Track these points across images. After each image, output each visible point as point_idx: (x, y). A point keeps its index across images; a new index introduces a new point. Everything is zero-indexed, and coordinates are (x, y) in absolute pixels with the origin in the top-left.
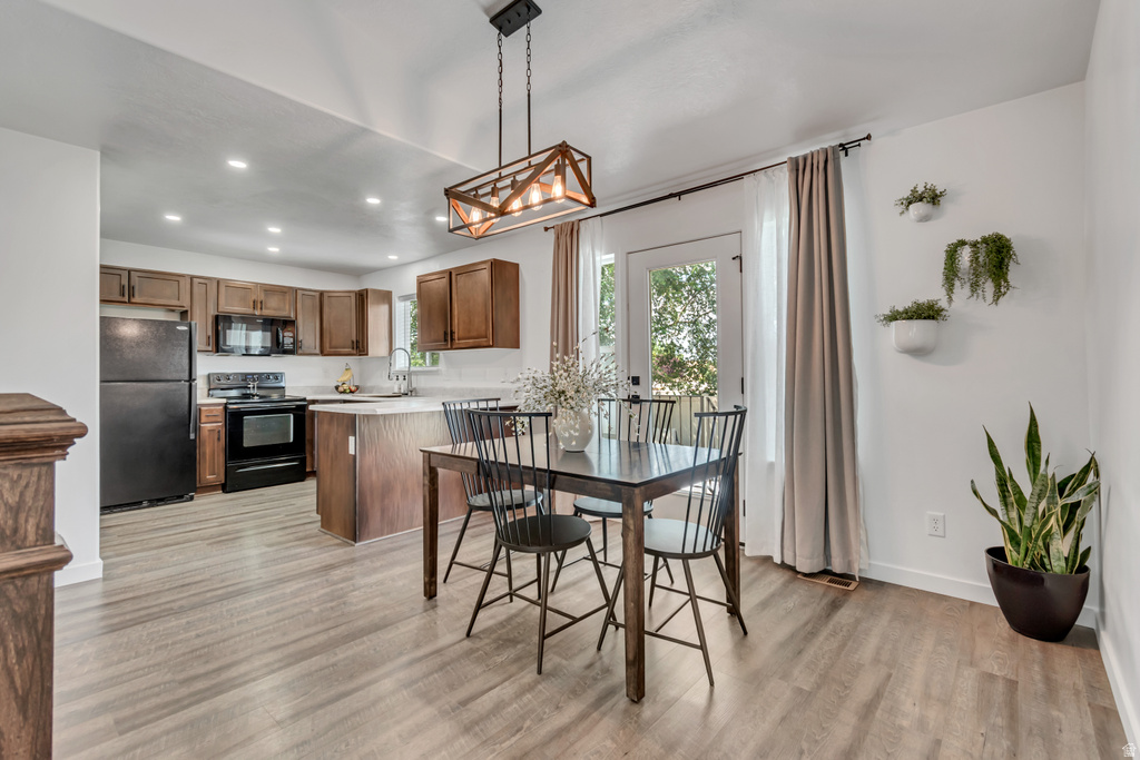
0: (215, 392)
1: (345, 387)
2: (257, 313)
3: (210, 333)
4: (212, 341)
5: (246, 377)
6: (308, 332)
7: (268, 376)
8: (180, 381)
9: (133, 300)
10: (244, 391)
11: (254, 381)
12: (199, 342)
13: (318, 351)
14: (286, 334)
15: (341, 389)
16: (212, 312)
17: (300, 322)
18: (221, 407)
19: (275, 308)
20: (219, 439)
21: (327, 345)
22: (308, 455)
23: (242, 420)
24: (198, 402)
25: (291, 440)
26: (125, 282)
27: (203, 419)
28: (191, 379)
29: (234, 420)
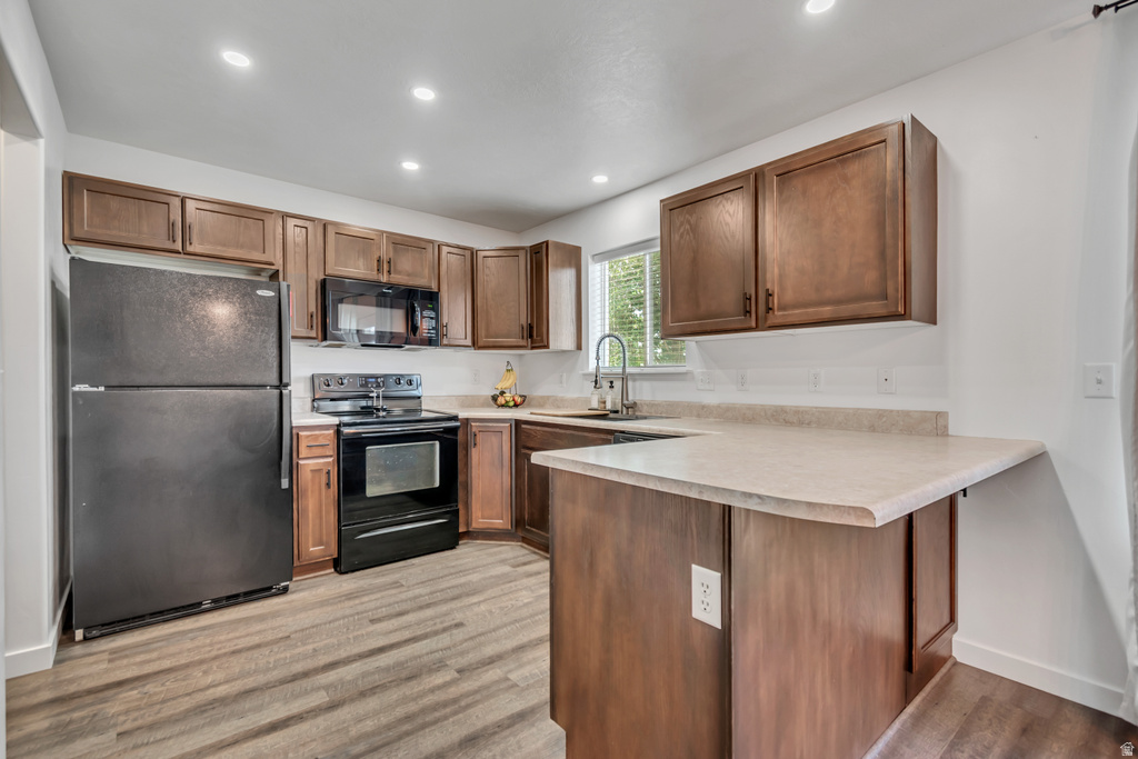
0: (322, 403)
1: (508, 396)
2: (384, 278)
3: (313, 308)
4: (317, 321)
5: (366, 380)
6: (456, 314)
7: (398, 379)
8: (264, 386)
9: (190, 249)
10: (363, 403)
11: (378, 386)
12: (295, 323)
13: (469, 342)
14: (426, 313)
15: (501, 400)
16: (317, 275)
17: (444, 297)
18: (331, 432)
19: (411, 273)
20: (328, 485)
21: (482, 332)
22: (461, 506)
23: (365, 451)
24: (295, 423)
25: (437, 484)
26: (176, 216)
27: (304, 452)
28: (281, 384)
29: (352, 452)
